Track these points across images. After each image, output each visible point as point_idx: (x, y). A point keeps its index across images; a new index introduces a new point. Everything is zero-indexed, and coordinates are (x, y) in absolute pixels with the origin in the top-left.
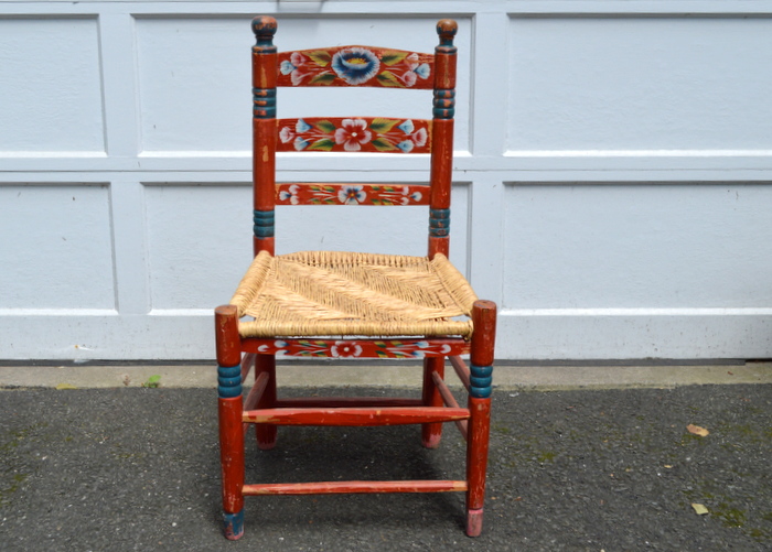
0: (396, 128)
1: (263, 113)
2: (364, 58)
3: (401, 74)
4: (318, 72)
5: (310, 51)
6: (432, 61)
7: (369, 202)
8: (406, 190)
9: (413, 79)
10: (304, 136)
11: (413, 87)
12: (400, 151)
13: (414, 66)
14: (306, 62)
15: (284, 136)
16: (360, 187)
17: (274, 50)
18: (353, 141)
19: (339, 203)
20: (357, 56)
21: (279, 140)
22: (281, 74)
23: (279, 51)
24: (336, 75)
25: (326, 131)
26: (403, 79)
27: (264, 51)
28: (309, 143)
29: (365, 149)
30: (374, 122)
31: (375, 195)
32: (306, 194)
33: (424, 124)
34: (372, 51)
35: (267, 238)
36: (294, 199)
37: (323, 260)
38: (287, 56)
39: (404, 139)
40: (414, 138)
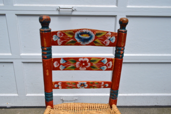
0: (100, 62)
1: (46, 57)
2: (89, 34)
3: (103, 41)
4: (69, 40)
5: (65, 31)
6: (117, 35)
7: (89, 87)
8: (103, 83)
9: (108, 43)
10: (63, 65)
11: (108, 46)
12: (101, 70)
13: (109, 38)
14: (63, 36)
15: (55, 65)
16: (85, 83)
17: (50, 31)
18: (83, 66)
19: (77, 88)
20: (86, 33)
21: (54, 66)
22: (53, 40)
23: (52, 31)
24: (76, 41)
25: (72, 63)
26: (104, 42)
27: (45, 31)
28: (66, 67)
29: (88, 69)
30: (92, 59)
31: (91, 85)
32: (65, 85)
33: (111, 60)
34: (92, 31)
35: (50, 102)
36: (60, 87)
37: (71, 107)
38: (55, 33)
39: (103, 65)
40: (107, 65)
